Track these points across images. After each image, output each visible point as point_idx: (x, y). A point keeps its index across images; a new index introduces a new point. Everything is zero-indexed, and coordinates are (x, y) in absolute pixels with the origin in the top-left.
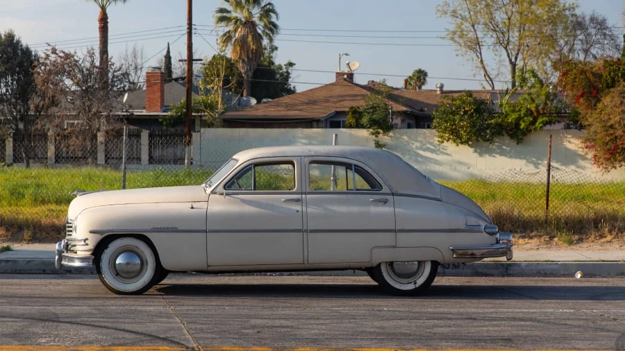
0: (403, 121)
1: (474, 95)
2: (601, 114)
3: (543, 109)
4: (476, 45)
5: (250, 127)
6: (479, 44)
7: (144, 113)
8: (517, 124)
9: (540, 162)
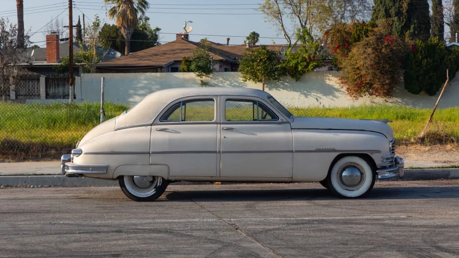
0: (220, 67)
1: (268, 48)
2: (351, 60)
3: (314, 57)
4: (278, 15)
5: (115, 72)
6: (280, 14)
7: (45, 63)
8: (296, 67)
9: (309, 93)
